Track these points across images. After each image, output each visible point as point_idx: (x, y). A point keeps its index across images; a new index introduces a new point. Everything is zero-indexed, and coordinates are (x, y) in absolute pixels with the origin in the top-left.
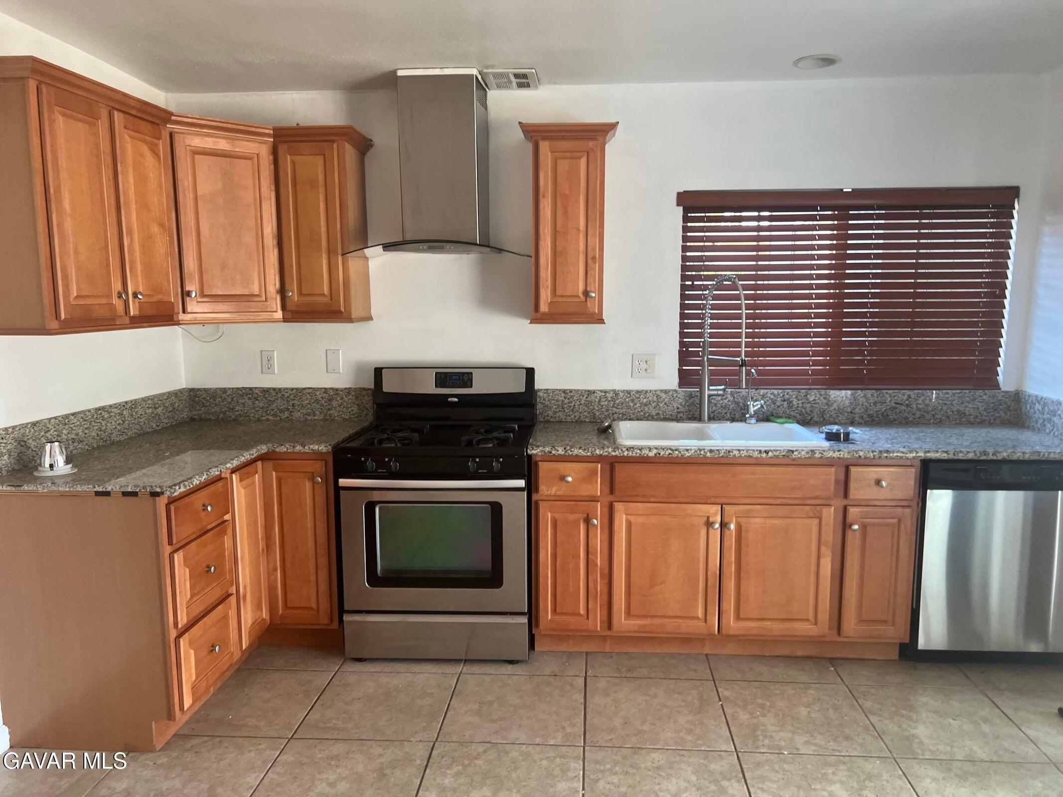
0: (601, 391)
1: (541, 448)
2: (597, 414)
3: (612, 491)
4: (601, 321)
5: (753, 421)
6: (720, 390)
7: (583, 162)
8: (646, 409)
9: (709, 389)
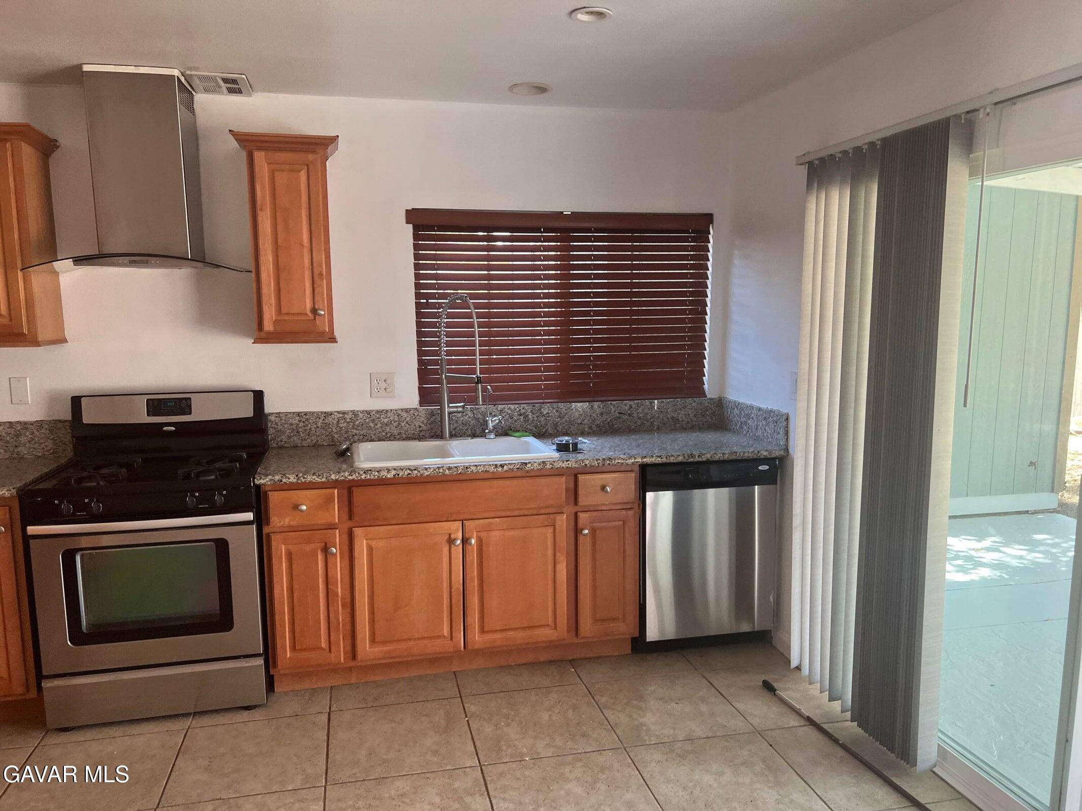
0: (339, 412)
1: (270, 477)
2: (336, 436)
3: (351, 517)
4: (333, 340)
5: (492, 436)
6: (460, 407)
7: (303, 175)
8: (388, 429)
9: (448, 406)
